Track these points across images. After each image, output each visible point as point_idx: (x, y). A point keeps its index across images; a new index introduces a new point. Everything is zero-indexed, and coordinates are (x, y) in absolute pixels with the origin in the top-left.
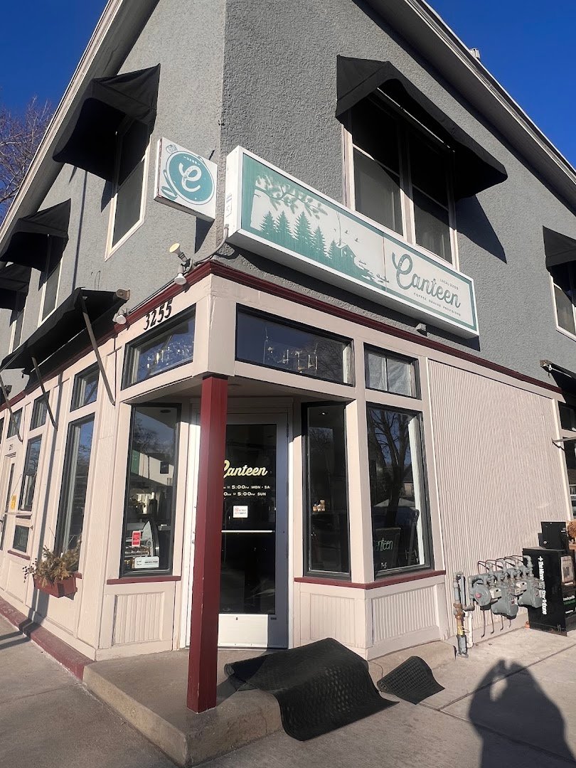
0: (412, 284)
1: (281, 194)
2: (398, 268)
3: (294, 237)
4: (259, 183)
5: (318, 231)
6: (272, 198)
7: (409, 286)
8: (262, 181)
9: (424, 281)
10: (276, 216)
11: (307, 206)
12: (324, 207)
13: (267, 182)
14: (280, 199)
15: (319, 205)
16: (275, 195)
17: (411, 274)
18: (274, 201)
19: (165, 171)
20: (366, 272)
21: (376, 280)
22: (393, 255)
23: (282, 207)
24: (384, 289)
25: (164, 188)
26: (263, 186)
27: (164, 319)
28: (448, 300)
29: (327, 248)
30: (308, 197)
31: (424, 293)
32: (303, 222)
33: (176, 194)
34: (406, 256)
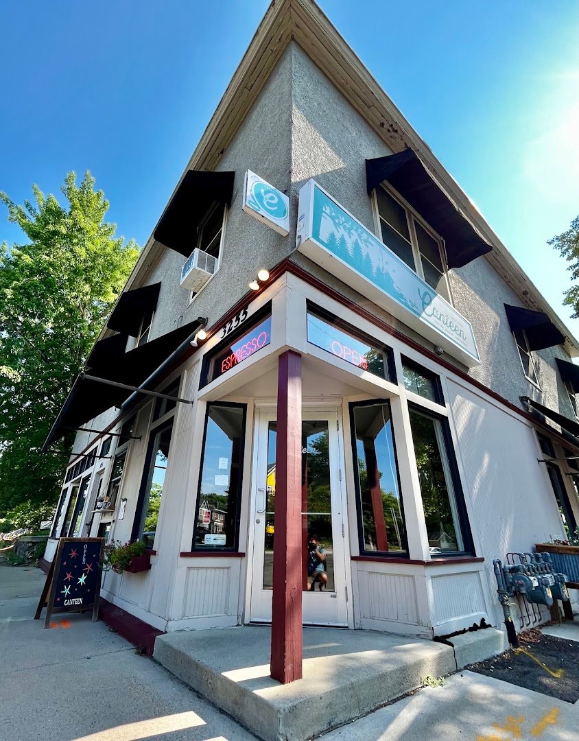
0: (433, 314)
1: (341, 222)
3: (350, 255)
4: (326, 209)
5: (367, 256)
6: (334, 222)
7: (431, 315)
8: (328, 208)
9: (441, 314)
10: (337, 236)
11: (360, 236)
12: (370, 240)
13: (331, 210)
14: (341, 225)
15: (367, 238)
16: (337, 221)
18: (337, 225)
19: (251, 190)
20: (401, 296)
21: (409, 304)
22: (418, 289)
23: (342, 231)
24: (414, 312)
25: (250, 201)
26: (328, 211)
27: (240, 323)
28: (458, 333)
29: (374, 270)
30: (360, 230)
31: (441, 323)
32: (357, 247)
33: (259, 208)
34: (427, 293)
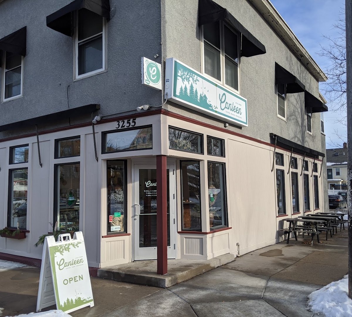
1: (185, 76)
2: (221, 100)
3: (189, 95)
5: (196, 91)
6: (182, 79)
7: (224, 108)
9: (230, 104)
10: (183, 87)
11: (193, 79)
13: (181, 72)
14: (185, 78)
15: (197, 77)
16: (183, 77)
17: (225, 102)
20: (210, 106)
21: (214, 108)
22: (220, 95)
23: (186, 82)
24: (216, 112)
25: (146, 80)
26: (180, 74)
28: (238, 112)
29: (199, 97)
30: (194, 75)
31: (229, 111)
32: (191, 88)
33: (149, 82)
34: (224, 94)
